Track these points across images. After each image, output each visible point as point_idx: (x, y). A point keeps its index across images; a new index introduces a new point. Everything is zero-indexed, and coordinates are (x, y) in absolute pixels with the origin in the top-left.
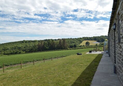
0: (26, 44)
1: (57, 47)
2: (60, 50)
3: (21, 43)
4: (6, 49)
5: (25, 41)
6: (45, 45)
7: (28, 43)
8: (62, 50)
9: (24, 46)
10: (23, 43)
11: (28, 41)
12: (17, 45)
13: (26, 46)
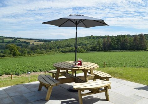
0: (93, 40)
1: (130, 46)
2: (134, 51)
3: (87, 38)
4: (69, 45)
5: (94, 36)
6: (113, 42)
7: (96, 39)
8: (137, 51)
9: (91, 43)
10: (89, 39)
11: (96, 36)
12: (83, 41)
13: (93, 43)
